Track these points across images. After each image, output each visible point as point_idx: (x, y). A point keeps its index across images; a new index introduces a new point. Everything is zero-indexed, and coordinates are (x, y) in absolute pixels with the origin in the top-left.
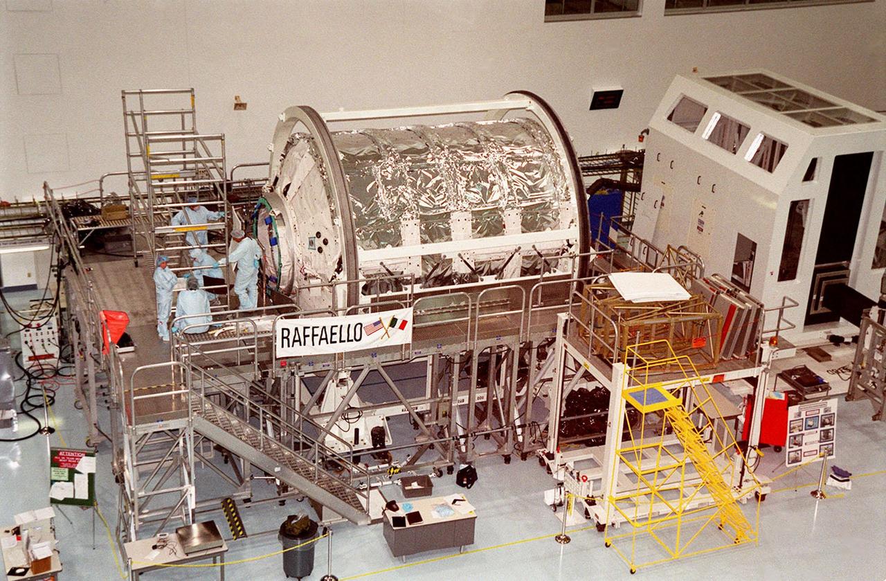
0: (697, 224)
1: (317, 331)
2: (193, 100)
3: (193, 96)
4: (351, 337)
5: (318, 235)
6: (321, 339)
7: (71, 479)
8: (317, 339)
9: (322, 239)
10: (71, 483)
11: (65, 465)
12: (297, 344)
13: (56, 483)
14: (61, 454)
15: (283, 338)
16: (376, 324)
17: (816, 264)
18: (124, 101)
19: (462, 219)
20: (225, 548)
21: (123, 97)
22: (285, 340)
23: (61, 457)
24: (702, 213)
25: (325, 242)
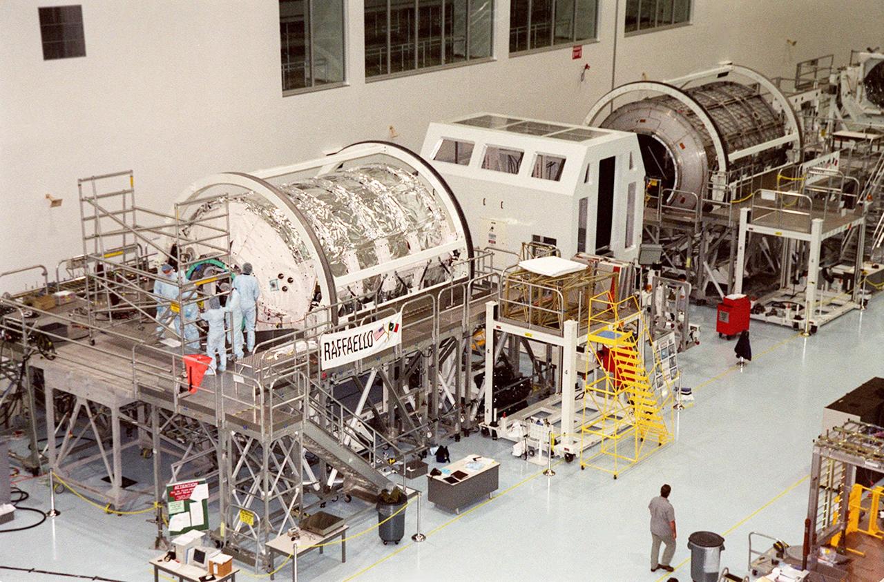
0: (488, 238)
1: (346, 343)
2: (132, 181)
3: (131, 176)
4: (366, 345)
5: (280, 276)
6: (349, 349)
7: (187, 509)
8: (346, 349)
9: (286, 279)
10: (188, 513)
11: (180, 497)
12: (334, 355)
13: (174, 516)
14: (176, 488)
15: (326, 352)
16: (380, 330)
17: (597, 248)
18: (80, 189)
19: (383, 245)
20: (345, 527)
21: (80, 185)
22: (327, 354)
23: (176, 491)
24: (492, 228)
25: (290, 281)
